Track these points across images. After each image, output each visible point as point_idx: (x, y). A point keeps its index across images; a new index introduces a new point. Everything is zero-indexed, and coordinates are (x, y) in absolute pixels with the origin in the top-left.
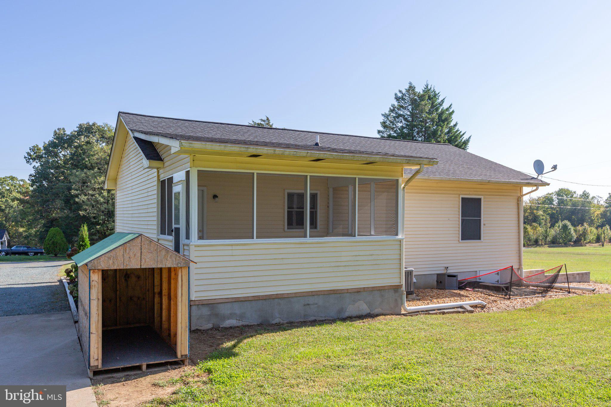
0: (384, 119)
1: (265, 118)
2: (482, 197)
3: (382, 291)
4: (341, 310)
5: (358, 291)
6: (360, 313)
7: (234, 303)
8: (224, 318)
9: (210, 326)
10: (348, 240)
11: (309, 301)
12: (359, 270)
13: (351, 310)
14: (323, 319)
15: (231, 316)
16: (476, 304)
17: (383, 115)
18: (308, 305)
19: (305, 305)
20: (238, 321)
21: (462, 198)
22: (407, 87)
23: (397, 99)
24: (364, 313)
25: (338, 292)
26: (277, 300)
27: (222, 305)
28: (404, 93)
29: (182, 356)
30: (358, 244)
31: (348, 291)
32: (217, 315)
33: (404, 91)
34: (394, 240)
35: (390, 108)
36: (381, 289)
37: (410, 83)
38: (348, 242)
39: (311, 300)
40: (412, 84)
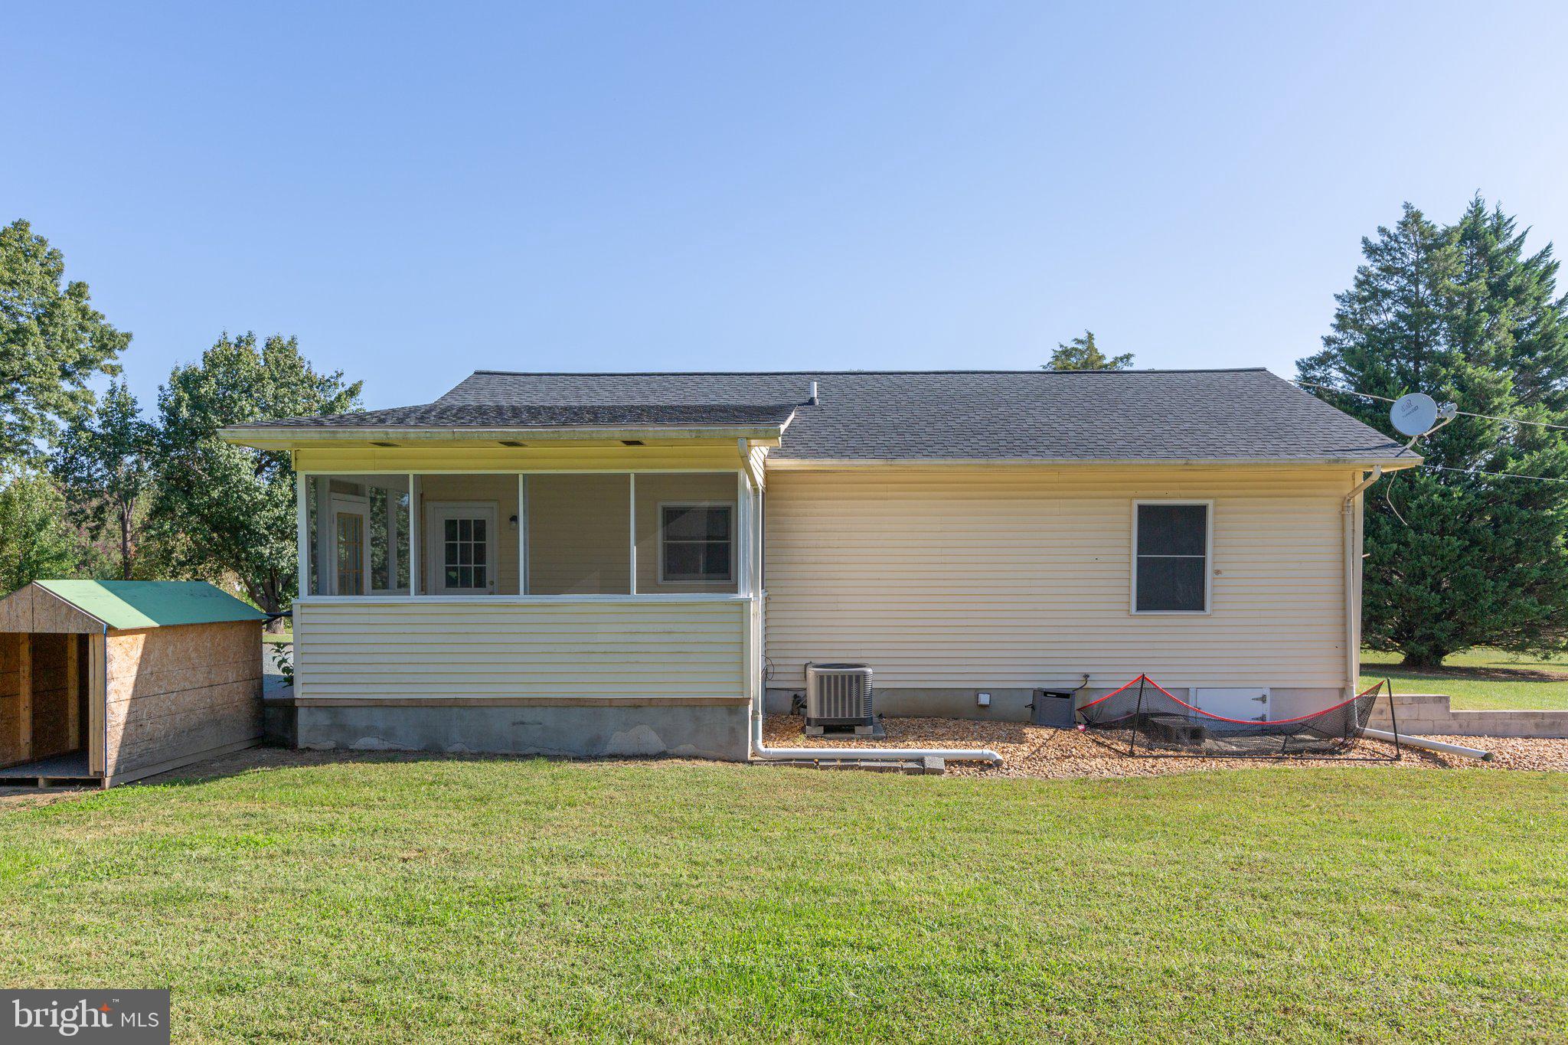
0: (1340, 307)
1: (1083, 336)
2: (1210, 503)
3: (697, 708)
4: (596, 741)
5: (637, 705)
6: (643, 751)
7: (373, 709)
8: (356, 733)
9: (331, 744)
10: (610, 601)
11: (523, 716)
12: (637, 662)
13: (618, 741)
14: (556, 753)
15: (369, 731)
16: (971, 758)
17: (1338, 297)
18: (523, 723)
19: (514, 724)
20: (381, 742)
21: (1141, 507)
22: (1401, 215)
23: (1371, 250)
24: (653, 750)
25: (587, 704)
26: (456, 710)
27: (351, 710)
28: (1392, 232)
29: (95, 772)
30: (633, 610)
31: (611, 703)
32: (342, 727)
33: (1393, 230)
34: (726, 604)
35: (1356, 278)
36: (695, 705)
37: (1407, 206)
38: (609, 604)
39: (529, 715)
40: (1412, 208)
